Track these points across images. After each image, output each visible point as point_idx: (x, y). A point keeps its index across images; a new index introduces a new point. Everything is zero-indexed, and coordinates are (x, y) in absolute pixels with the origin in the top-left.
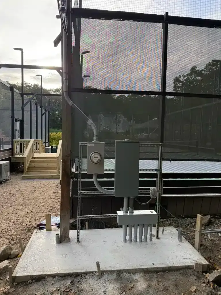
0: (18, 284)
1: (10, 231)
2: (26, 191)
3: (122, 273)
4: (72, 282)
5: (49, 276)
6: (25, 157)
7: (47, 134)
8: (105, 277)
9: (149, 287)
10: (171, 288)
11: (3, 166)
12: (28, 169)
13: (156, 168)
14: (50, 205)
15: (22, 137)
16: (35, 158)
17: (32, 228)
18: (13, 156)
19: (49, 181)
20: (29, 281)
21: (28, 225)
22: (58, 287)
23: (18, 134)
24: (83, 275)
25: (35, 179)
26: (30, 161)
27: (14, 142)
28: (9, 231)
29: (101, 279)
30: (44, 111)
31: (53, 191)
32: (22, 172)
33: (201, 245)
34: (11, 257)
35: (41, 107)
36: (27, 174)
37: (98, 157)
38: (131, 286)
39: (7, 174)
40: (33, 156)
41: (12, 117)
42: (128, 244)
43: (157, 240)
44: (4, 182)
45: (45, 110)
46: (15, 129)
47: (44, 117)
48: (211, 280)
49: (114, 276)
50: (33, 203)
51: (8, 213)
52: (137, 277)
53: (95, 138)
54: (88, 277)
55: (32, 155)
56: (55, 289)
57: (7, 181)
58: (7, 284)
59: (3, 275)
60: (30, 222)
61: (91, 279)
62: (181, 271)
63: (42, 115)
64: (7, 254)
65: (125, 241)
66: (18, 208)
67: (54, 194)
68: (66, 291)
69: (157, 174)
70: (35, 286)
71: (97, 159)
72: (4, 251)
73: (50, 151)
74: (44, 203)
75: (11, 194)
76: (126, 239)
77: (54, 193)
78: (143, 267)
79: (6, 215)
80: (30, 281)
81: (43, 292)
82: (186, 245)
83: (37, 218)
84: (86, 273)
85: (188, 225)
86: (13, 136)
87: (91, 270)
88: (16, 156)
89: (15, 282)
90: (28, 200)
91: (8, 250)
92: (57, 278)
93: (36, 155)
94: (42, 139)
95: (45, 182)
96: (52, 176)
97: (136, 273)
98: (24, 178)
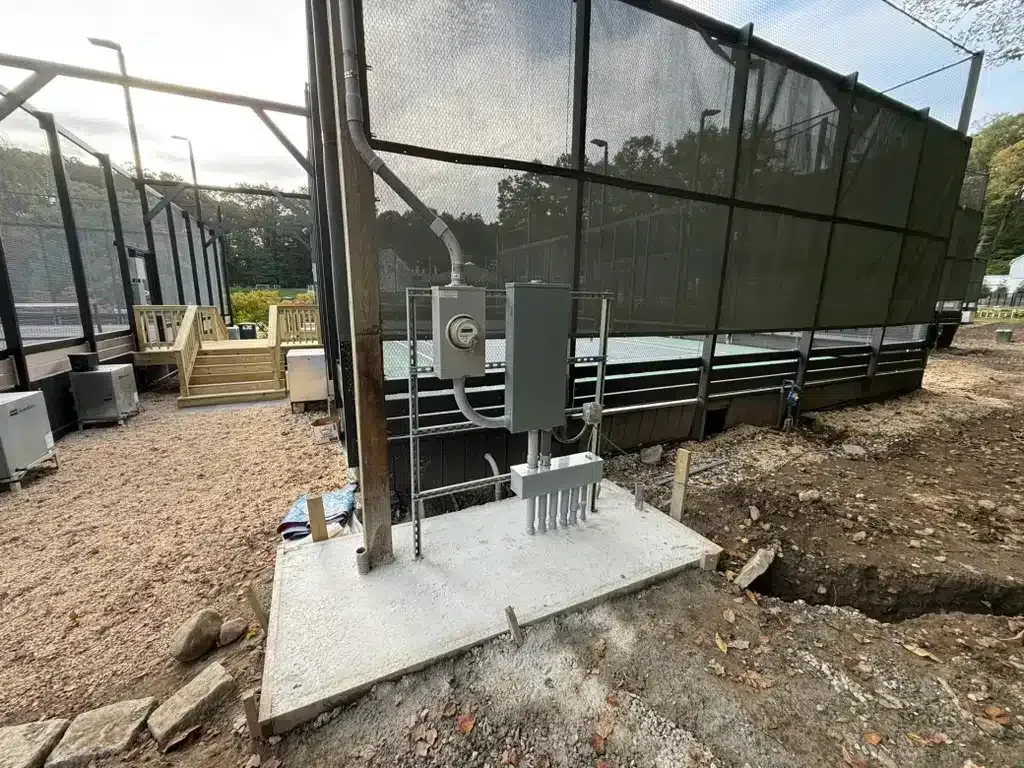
0: (284, 736)
1: (189, 558)
2: (201, 437)
3: (566, 616)
4: (452, 682)
5: (380, 682)
6: (179, 352)
7: (224, 296)
8: (531, 638)
9: (641, 636)
10: (686, 626)
11: (114, 378)
12: (193, 381)
13: (597, 355)
14: (286, 467)
15: (156, 298)
16: (206, 353)
17: (259, 536)
18: (138, 350)
19: (258, 406)
20: (319, 719)
21: (240, 531)
22: (420, 707)
23: (144, 293)
24: (475, 651)
25: (215, 404)
26: (193, 360)
27: (137, 314)
28: (186, 556)
29: (525, 648)
30: (208, 237)
31: (280, 430)
32: (175, 389)
33: (685, 512)
34: (223, 643)
35: (200, 225)
36: (191, 395)
37: (471, 330)
38: (599, 644)
39: (132, 399)
40: (200, 347)
41: (119, 243)
42: (538, 537)
43: (594, 515)
44: (126, 420)
45: (212, 233)
46: (132, 277)
47: (210, 250)
48: (745, 584)
49: (550, 630)
50: (232, 466)
51: (165, 505)
52: (599, 617)
53: (454, 275)
54: (489, 653)
55: (197, 345)
56: (414, 718)
57: (133, 416)
58: (245, 749)
59: (217, 716)
60: (243, 519)
61: (499, 656)
62: (680, 579)
63: (205, 246)
64: (209, 636)
65: (533, 532)
66: (193, 485)
67: (285, 438)
68: (448, 714)
69: (596, 368)
70: (348, 727)
71: (471, 336)
72: (196, 632)
73: (238, 336)
74: (266, 464)
75: (156, 449)
76: (533, 528)
77: (284, 434)
78: (605, 591)
79: (158, 512)
80: (324, 717)
81: (381, 743)
82: (654, 514)
83: (260, 507)
84: (480, 645)
85: (625, 470)
86: (130, 298)
87: (492, 633)
88: (148, 350)
89: (272, 735)
90: (217, 459)
91: (207, 626)
92: (406, 682)
93: (207, 346)
94: (211, 303)
95: (245, 410)
96: (264, 394)
97: (594, 607)
98: (184, 405)
